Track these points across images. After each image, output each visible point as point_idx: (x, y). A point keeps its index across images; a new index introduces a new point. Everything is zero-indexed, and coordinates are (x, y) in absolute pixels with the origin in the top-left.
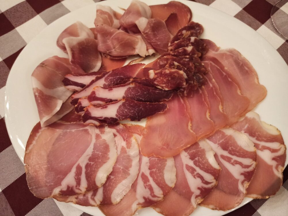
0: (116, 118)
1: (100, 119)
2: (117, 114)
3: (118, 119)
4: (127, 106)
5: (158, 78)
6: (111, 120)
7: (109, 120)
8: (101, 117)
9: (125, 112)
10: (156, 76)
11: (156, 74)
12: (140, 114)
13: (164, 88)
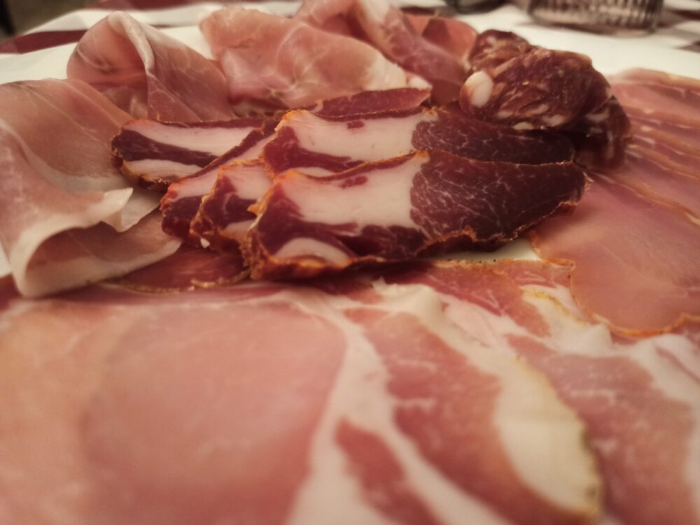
0: (417, 227)
1: (344, 233)
2: (415, 209)
3: (425, 232)
4: (444, 176)
5: (511, 89)
6: (395, 236)
7: (388, 240)
8: (349, 226)
9: (444, 201)
10: (501, 85)
11: (496, 80)
12: (503, 206)
13: (546, 119)
